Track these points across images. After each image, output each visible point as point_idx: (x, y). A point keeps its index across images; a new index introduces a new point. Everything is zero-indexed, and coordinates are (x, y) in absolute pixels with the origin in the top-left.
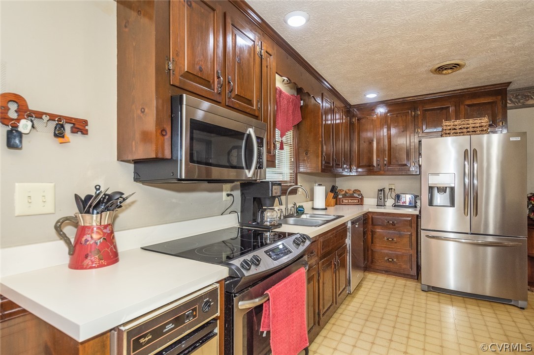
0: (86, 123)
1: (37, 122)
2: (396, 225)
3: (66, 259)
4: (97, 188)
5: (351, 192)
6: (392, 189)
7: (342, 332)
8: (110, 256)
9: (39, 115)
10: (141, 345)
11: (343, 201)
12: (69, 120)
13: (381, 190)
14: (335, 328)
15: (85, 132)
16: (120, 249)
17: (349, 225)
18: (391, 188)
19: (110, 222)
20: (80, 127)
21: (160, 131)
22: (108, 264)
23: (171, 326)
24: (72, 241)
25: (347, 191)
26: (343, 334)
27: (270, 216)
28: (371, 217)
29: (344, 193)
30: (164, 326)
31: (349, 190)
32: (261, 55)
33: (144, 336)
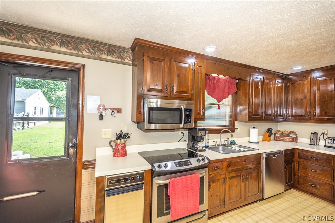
0: (121, 109)
1: (107, 111)
2: (319, 161)
3: (112, 153)
4: (121, 131)
5: (287, 133)
6: (325, 133)
7: (244, 218)
8: (125, 154)
9: (107, 109)
10: (112, 183)
11: (279, 138)
12: (116, 109)
13: (314, 133)
14: (241, 214)
15: (121, 112)
16: (128, 152)
17: (264, 156)
18: (323, 132)
19: (124, 143)
20: (119, 111)
21: (138, 112)
22: (122, 157)
23: (122, 180)
24: (114, 147)
25: (284, 132)
26: (244, 219)
27: (200, 145)
28: (298, 152)
29: (280, 133)
30: (120, 180)
31: (286, 131)
32: (194, 69)
33: (113, 181)
